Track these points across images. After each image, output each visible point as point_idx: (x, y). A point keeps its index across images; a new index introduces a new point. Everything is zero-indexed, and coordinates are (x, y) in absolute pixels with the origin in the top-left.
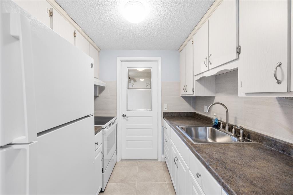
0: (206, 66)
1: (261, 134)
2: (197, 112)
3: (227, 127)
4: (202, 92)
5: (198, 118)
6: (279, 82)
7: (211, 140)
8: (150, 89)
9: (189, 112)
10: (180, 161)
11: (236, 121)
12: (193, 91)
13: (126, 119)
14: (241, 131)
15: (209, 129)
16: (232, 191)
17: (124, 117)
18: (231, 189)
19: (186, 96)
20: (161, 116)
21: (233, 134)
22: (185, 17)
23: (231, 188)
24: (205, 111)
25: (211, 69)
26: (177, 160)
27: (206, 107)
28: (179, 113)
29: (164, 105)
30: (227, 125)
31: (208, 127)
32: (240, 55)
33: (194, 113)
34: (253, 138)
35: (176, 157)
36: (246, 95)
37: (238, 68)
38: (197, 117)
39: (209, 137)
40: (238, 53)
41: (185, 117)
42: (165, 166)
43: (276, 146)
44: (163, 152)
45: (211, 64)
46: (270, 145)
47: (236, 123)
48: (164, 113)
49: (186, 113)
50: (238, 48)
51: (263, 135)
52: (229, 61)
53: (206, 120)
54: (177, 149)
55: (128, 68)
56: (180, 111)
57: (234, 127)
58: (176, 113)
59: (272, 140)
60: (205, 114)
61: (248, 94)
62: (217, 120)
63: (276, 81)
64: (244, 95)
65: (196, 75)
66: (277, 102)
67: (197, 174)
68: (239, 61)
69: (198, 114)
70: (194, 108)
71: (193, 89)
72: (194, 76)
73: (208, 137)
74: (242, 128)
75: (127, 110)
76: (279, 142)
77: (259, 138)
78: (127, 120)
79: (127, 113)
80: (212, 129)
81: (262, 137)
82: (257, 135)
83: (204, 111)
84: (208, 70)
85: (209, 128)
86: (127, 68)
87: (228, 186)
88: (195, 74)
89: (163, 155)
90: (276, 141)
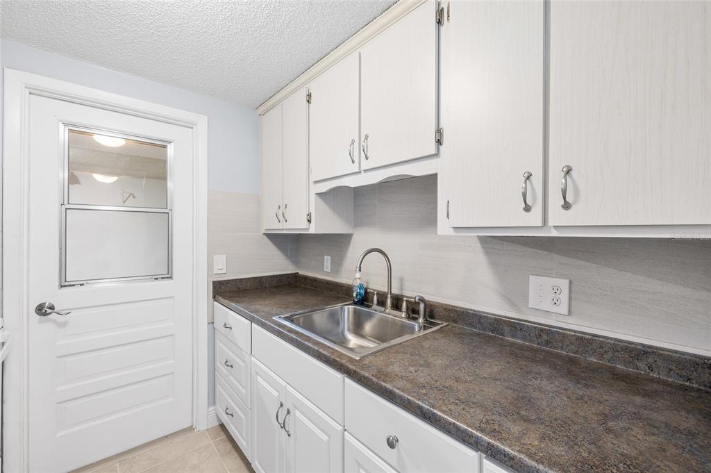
0: (353, 162)
1: (453, 306)
2: (302, 272)
3: (389, 301)
4: (327, 223)
5: (305, 288)
6: (527, 209)
7: (352, 335)
8: (166, 211)
9: (284, 275)
10: (298, 414)
11: (402, 285)
12: (309, 221)
13: (54, 321)
14: (422, 306)
15: (349, 312)
16: (520, 458)
17: (45, 314)
18: (516, 454)
19: (284, 232)
20: (205, 291)
21: (403, 315)
22: (307, 19)
23: (512, 450)
24: (325, 270)
25: (365, 171)
26: (289, 412)
27: (328, 259)
28: (260, 280)
29: (215, 259)
30: (389, 296)
31: (346, 307)
32: (441, 147)
33: (296, 276)
34: (440, 316)
35: (282, 405)
36: (456, 232)
37: (436, 174)
38: (303, 286)
39: (349, 330)
40: (439, 142)
41: (275, 287)
42: (221, 440)
43: (481, 325)
44: (213, 400)
45: (367, 158)
46: (471, 325)
47: (402, 289)
48: (214, 282)
49: (276, 276)
50: (439, 131)
51: (457, 307)
52: (416, 157)
53: (331, 291)
54: (284, 384)
55: (65, 124)
56: (262, 272)
57: (405, 299)
58: (249, 279)
59: (473, 315)
60: (327, 275)
61: (460, 230)
62: (361, 286)
63: (524, 206)
64: (451, 232)
65: (316, 182)
66: (479, 245)
67: (388, 440)
68: (438, 159)
69: (306, 278)
70: (296, 263)
71: (309, 215)
72: (311, 184)
73: (346, 330)
74: (422, 300)
75: (62, 286)
76: (486, 317)
77: (452, 315)
78: (62, 325)
79: (60, 299)
80: (355, 309)
81: (456, 311)
82: (446, 309)
83: (322, 270)
84: (358, 170)
85: (348, 309)
86: (61, 126)
87: (507, 449)
88: (314, 177)
89: (211, 408)
90: (480, 316)
